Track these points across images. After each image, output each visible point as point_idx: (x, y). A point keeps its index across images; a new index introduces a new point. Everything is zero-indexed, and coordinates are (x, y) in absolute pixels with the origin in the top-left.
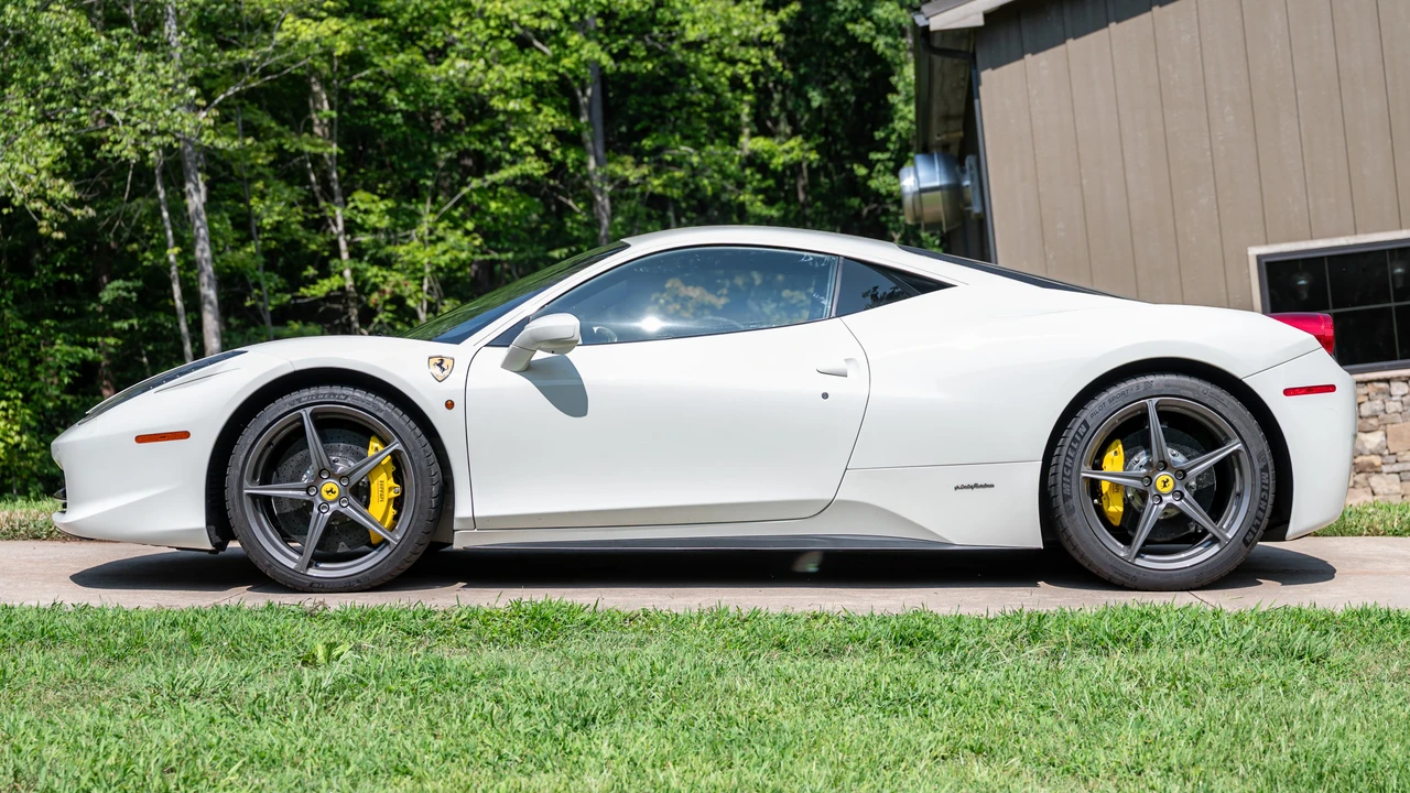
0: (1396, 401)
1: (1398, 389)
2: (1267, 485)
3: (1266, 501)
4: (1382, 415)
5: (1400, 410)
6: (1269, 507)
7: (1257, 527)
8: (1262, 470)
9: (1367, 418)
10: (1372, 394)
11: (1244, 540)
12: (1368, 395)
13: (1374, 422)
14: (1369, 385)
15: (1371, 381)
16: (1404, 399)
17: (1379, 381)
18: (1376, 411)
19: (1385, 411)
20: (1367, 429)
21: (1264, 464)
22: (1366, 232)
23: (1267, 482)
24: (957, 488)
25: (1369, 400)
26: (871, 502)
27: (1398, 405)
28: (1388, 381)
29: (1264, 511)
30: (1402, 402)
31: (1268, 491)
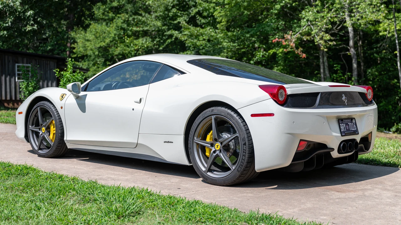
2: (245, 150)
3: (245, 156)
6: (246, 158)
7: (242, 166)
8: (244, 144)
11: (238, 170)
21: (244, 142)
23: (245, 149)
24: (164, 142)
26: (144, 144)
29: (244, 160)
31: (245, 153)
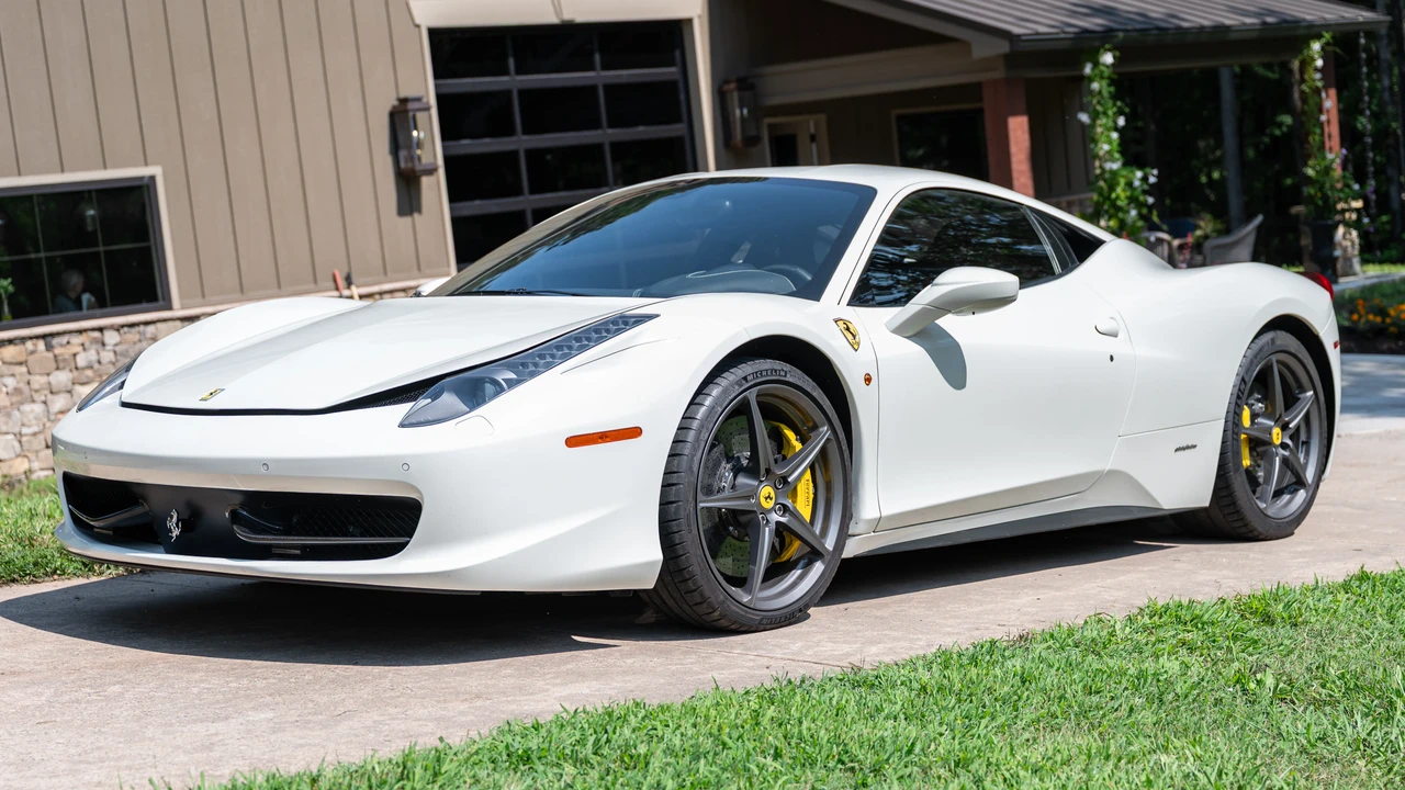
0: (109, 351)
1: (111, 338)
4: (96, 366)
5: (114, 360)
9: (83, 369)
10: (87, 344)
12: (83, 345)
13: (89, 373)
14: (84, 334)
15: (86, 330)
16: (117, 349)
17: (93, 329)
18: (90, 362)
19: (99, 362)
20: (85, 380)
22: (74, 169)
25: (84, 349)
27: (112, 355)
28: (101, 330)
30: (115, 352)
